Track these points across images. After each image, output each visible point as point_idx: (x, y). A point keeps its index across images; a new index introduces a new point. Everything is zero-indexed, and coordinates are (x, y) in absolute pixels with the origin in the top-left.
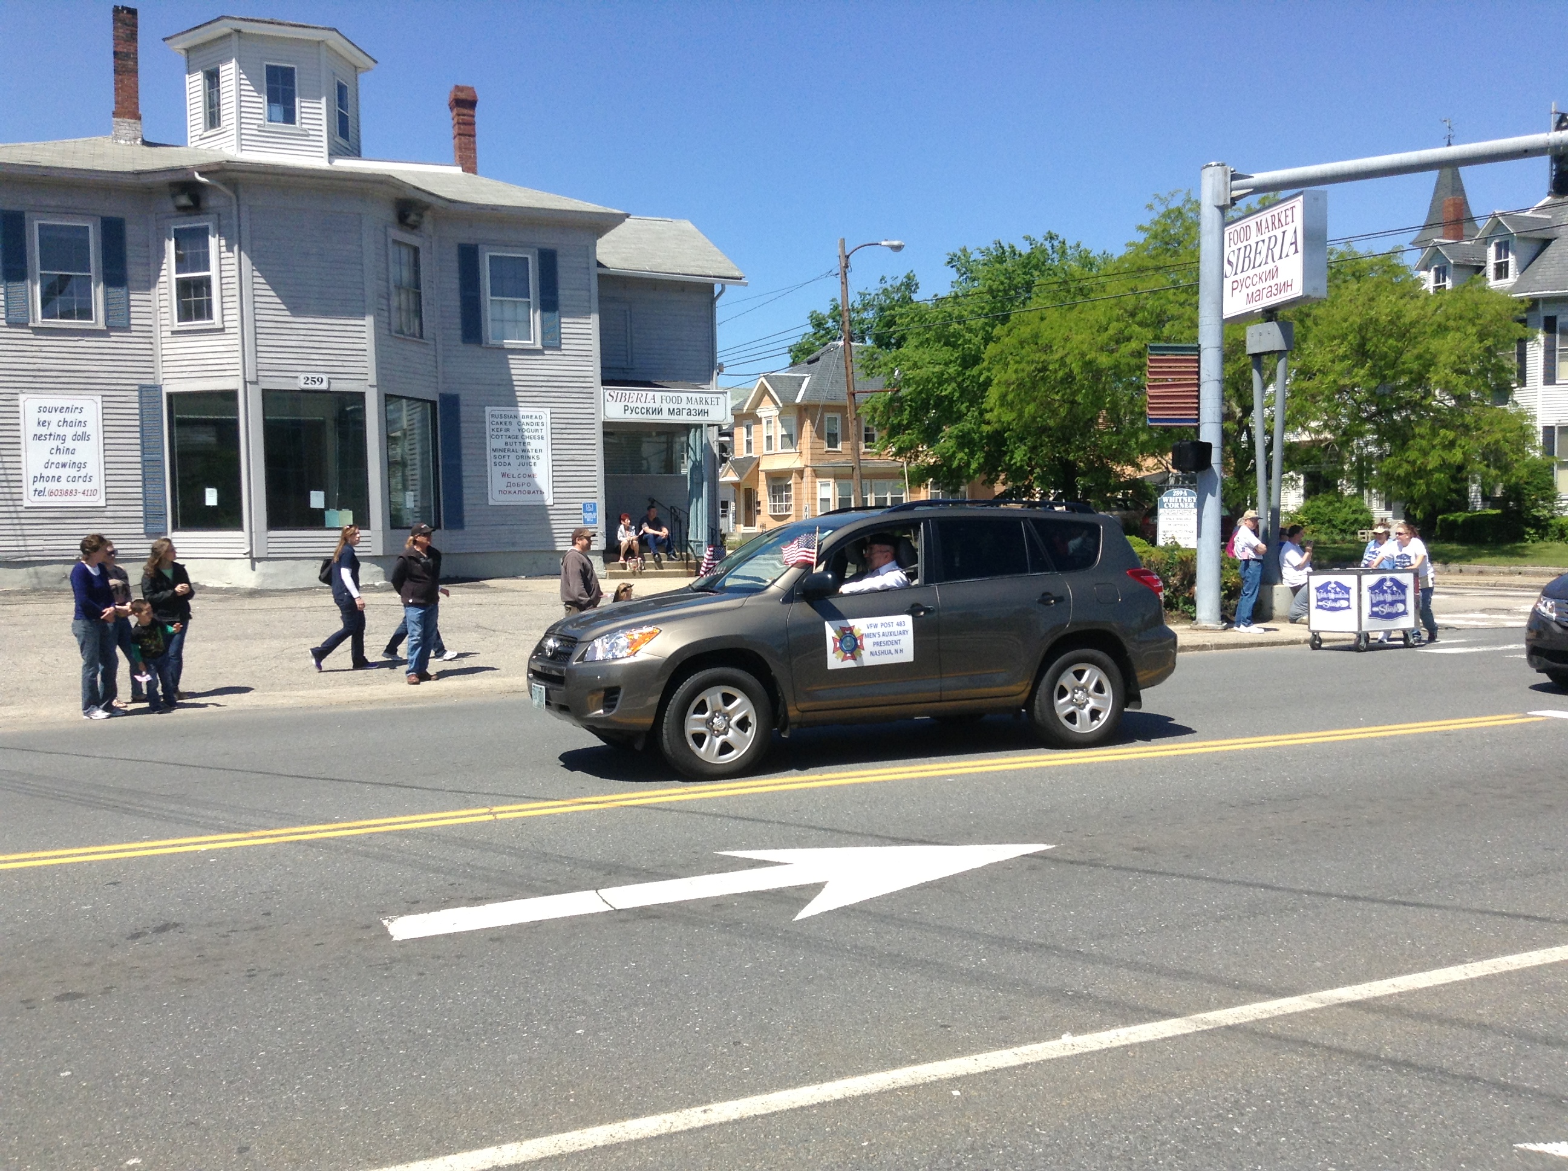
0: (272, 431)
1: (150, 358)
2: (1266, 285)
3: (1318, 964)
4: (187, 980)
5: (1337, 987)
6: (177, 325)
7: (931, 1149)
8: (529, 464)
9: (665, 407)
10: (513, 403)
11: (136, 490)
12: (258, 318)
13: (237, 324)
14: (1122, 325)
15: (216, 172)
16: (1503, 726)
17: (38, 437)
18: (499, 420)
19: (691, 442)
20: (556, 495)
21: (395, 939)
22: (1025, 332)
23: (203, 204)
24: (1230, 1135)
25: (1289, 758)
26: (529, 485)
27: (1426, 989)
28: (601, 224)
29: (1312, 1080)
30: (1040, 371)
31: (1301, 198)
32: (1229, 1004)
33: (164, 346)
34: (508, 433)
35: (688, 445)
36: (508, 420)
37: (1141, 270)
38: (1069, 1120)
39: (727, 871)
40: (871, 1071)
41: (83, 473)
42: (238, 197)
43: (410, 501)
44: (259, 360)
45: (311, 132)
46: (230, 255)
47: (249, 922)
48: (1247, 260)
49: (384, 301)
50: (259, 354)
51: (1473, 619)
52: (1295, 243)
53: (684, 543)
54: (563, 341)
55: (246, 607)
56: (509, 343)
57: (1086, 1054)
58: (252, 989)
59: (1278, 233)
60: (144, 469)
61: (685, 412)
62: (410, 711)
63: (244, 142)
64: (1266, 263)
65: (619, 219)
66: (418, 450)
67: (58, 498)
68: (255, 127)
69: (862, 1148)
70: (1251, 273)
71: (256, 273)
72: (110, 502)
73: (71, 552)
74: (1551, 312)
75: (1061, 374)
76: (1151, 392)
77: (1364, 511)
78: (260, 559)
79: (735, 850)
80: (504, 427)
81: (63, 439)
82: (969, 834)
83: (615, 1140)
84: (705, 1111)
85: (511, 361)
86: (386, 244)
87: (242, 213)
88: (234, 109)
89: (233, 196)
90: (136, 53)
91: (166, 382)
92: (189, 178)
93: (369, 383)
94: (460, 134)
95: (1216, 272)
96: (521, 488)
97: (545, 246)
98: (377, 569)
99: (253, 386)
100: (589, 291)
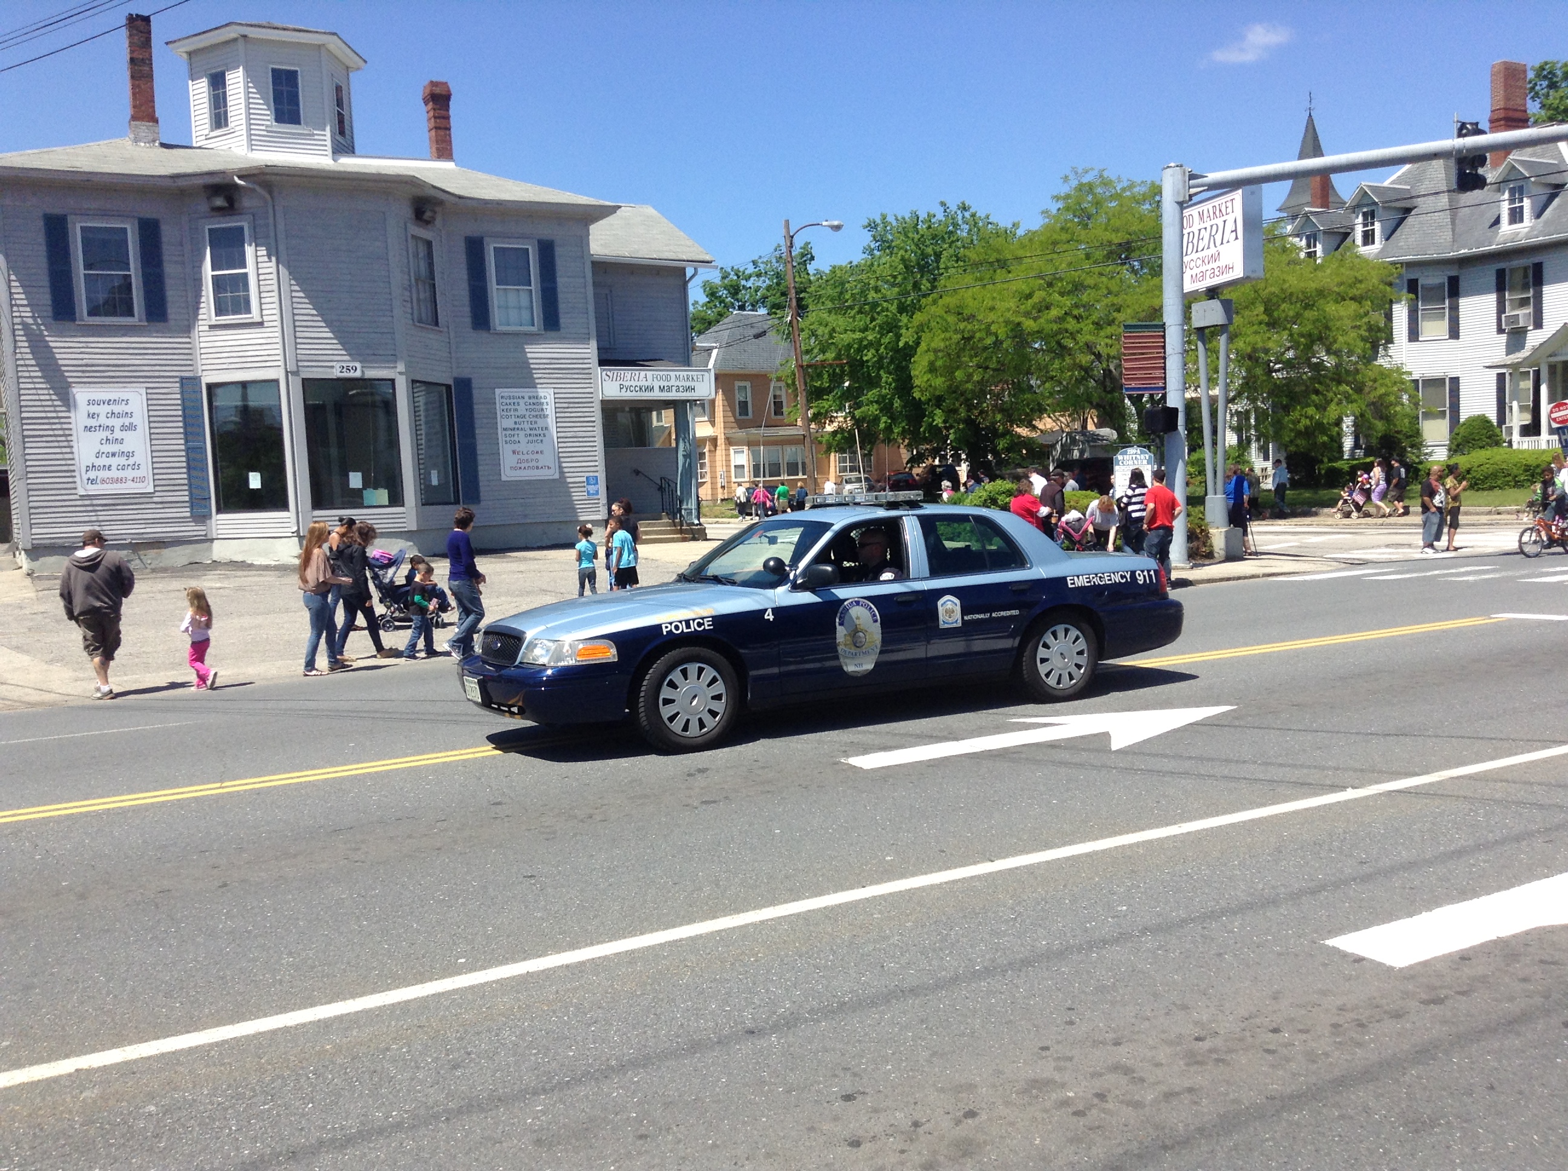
0: (313, 415)
1: (190, 354)
2: (1209, 267)
6: (215, 320)
9: (656, 383)
11: (181, 476)
12: (296, 311)
13: (277, 317)
14: (1043, 294)
15: (254, 175)
17: (88, 429)
18: (508, 401)
20: (562, 470)
22: (951, 302)
23: (236, 205)
26: (536, 460)
28: (594, 215)
31: (1239, 195)
33: (201, 339)
34: (515, 412)
36: (514, 400)
37: (1054, 243)
41: (131, 461)
42: (273, 198)
43: (435, 478)
44: (299, 351)
45: (315, 132)
46: (267, 253)
48: (1190, 245)
49: (407, 293)
50: (297, 346)
52: (1236, 230)
54: (562, 325)
56: (514, 329)
59: (1219, 222)
60: (187, 456)
61: (674, 389)
63: (253, 142)
64: (1209, 248)
65: (613, 210)
67: (109, 486)
68: (264, 128)
70: (1194, 256)
71: (294, 283)
72: (157, 489)
73: (124, 537)
74: (1412, 276)
75: (987, 341)
76: (1127, 365)
80: (513, 407)
81: (112, 429)
85: (527, 346)
86: (407, 241)
87: (278, 215)
88: (243, 111)
89: (267, 196)
90: (150, 59)
91: (205, 373)
92: (226, 181)
93: (398, 370)
94: (436, 128)
95: (1177, 259)
96: (531, 464)
97: (543, 237)
98: (411, 544)
99: (294, 377)
100: (584, 277)
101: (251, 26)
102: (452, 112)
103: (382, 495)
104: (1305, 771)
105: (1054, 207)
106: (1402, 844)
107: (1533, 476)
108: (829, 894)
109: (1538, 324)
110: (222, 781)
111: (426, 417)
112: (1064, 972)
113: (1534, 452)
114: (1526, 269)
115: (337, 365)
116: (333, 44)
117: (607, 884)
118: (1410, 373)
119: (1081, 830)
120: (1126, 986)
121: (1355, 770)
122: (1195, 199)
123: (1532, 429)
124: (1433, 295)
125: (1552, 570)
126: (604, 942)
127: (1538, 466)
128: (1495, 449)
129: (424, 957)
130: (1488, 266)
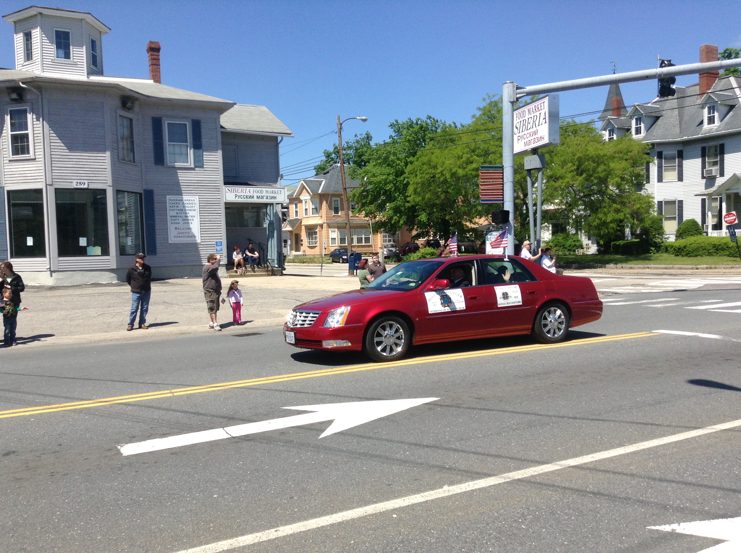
0: (60, 209)
2: (533, 138)
3: (559, 449)
4: (19, 479)
5: (568, 459)
6: (12, 157)
7: (383, 543)
8: (188, 223)
9: (255, 195)
10: (181, 194)
12: (52, 153)
13: (42, 156)
14: (469, 156)
15: (30, 82)
16: (641, 338)
18: (173, 202)
19: (268, 212)
20: (202, 238)
21: (124, 455)
22: (425, 159)
23: (24, 98)
24: (520, 529)
25: (546, 355)
26: (189, 233)
27: (608, 458)
28: (223, 108)
29: (557, 502)
30: (432, 178)
31: (547, 98)
32: (519, 469)
33: (5, 167)
34: (178, 208)
35: (267, 213)
36: (178, 202)
37: (477, 130)
38: (447, 526)
39: (287, 416)
40: (355, 508)
42: (42, 95)
43: (129, 241)
44: (53, 174)
45: (78, 63)
46: (38, 122)
47: (50, 449)
48: (524, 126)
49: (116, 145)
51: (627, 289)
52: (545, 118)
53: (266, 260)
54: (204, 164)
55: (48, 295)
56: (177, 165)
57: (455, 494)
58: (53, 482)
59: (538, 114)
61: (265, 197)
62: (131, 344)
63: (44, 68)
64: (533, 128)
65: (232, 105)
66: (133, 217)
68: (50, 60)
69: (351, 544)
70: (526, 132)
71: (51, 132)
74: (659, 150)
75: (442, 179)
76: (482, 187)
77: (578, 241)
78: (54, 271)
79: (291, 406)
80: (176, 205)
82: (401, 394)
83: (233, 547)
84: (276, 531)
85: (179, 174)
86: (116, 117)
87: (44, 103)
88: (40, 52)
89: (39, 94)
91: (6, 185)
92: (17, 85)
93: (107, 184)
94: (152, 64)
96: (185, 235)
97: (195, 118)
98: (115, 275)
99: (50, 187)
100: (217, 139)
101: (44, 8)
102: (160, 57)
103: (98, 250)
105: (478, 113)
107: (717, 250)
109: (722, 174)
113: (717, 238)
114: (716, 147)
115: (75, 182)
123: (718, 227)
124: (670, 159)
127: (720, 245)
128: (699, 236)
130: (697, 146)
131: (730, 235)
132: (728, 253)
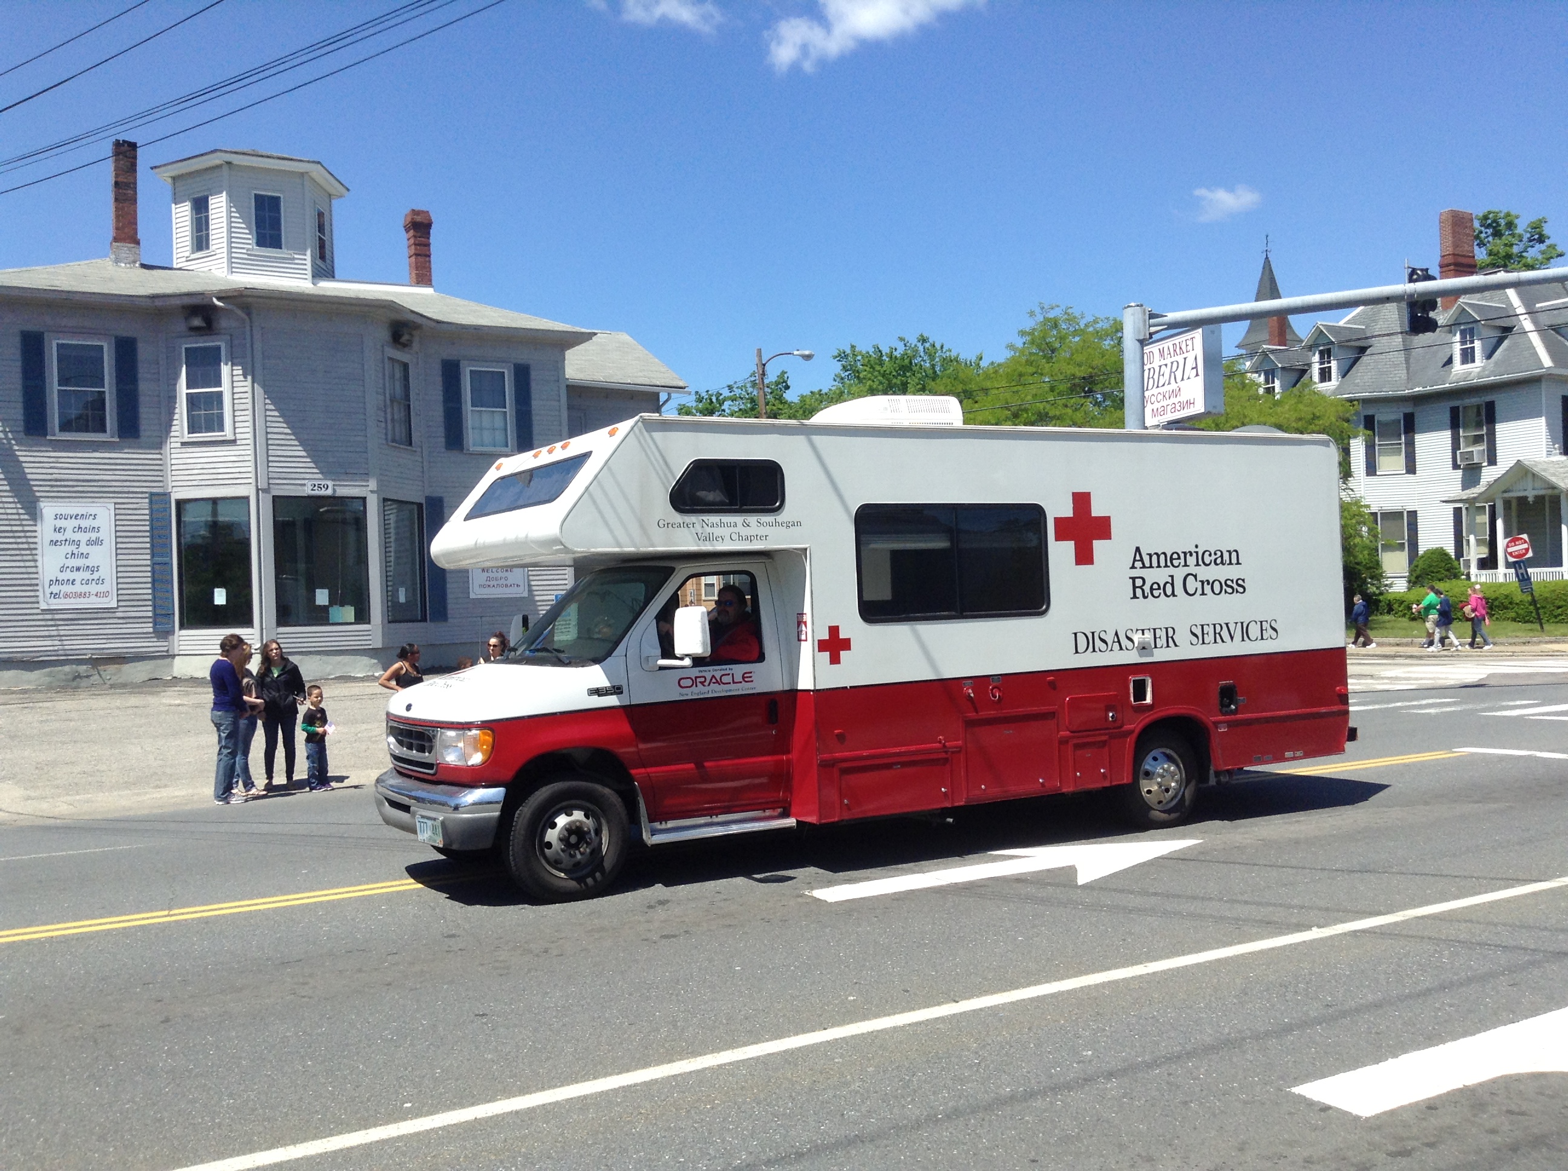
1: (160, 469)
2: (1170, 402)
3: (1428, 891)
6: (187, 437)
11: (147, 591)
12: (269, 430)
13: (250, 436)
15: (234, 297)
17: (55, 543)
20: (531, 588)
23: (214, 325)
26: (506, 579)
28: (569, 341)
31: (1200, 332)
33: (173, 456)
37: (1020, 375)
41: (96, 576)
43: (402, 596)
44: (270, 469)
45: (296, 256)
48: (1151, 380)
49: (382, 414)
50: (270, 464)
52: (1196, 367)
56: (488, 449)
59: (1180, 359)
60: (153, 572)
63: (234, 265)
64: (1169, 383)
65: (587, 336)
67: (72, 600)
68: (244, 251)
70: (1155, 391)
71: (268, 401)
72: (121, 604)
73: (85, 652)
74: (1370, 413)
81: (78, 544)
86: (383, 362)
87: (255, 335)
88: (225, 235)
89: (246, 317)
90: (135, 183)
91: (175, 489)
92: (205, 302)
93: (370, 488)
94: (416, 255)
95: (1139, 394)
96: (500, 583)
97: (520, 362)
98: (376, 661)
99: (264, 495)
100: (559, 401)
101: (236, 153)
102: (432, 240)
103: (349, 613)
104: (1271, 909)
105: (1019, 342)
106: (1369, 986)
108: (789, 1036)
109: (1492, 461)
110: (170, 909)
111: (397, 534)
112: (1028, 1122)
113: (1491, 585)
114: (1478, 407)
115: (309, 483)
116: (316, 171)
117: (561, 1023)
118: (1368, 506)
119: (1047, 968)
120: (1091, 1136)
121: (1320, 909)
122: (1155, 337)
123: (1488, 563)
124: (1389, 431)
125: (1512, 703)
126: (555, 1086)
128: (1455, 581)
129: (369, 1100)
130: (1442, 404)
131: (1519, 580)
132: (1513, 615)
